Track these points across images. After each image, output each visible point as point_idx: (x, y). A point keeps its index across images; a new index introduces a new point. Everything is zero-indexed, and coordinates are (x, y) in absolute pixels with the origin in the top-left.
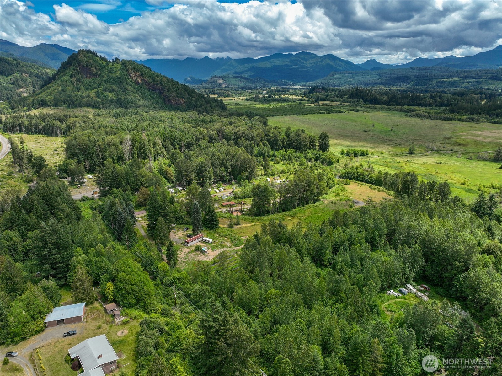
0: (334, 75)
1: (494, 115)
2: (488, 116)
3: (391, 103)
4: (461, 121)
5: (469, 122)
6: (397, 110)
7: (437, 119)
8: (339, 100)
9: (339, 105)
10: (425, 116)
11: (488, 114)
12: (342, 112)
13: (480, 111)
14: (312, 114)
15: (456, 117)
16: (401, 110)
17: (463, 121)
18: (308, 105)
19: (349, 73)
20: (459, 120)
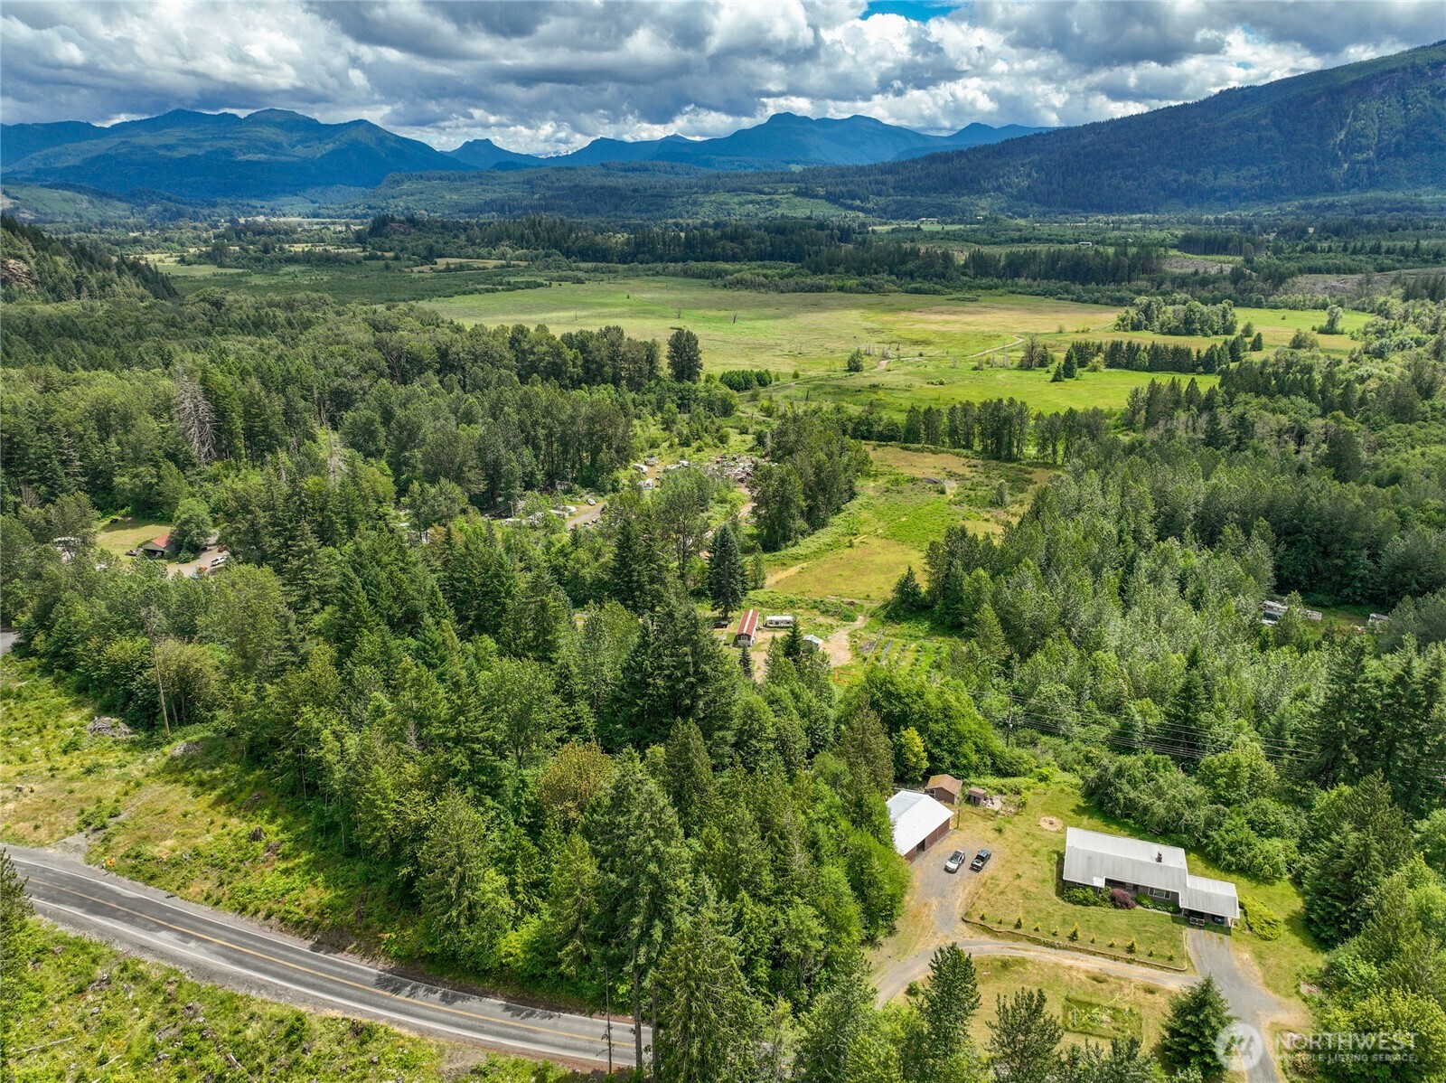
0: (398, 183)
1: (905, 274)
2: (894, 277)
3: (640, 257)
4: (846, 292)
5: (864, 292)
6: (675, 274)
7: (794, 291)
8: (490, 254)
9: (503, 266)
10: (763, 286)
11: (891, 273)
12: (541, 285)
13: (874, 265)
14: (464, 293)
15: (832, 283)
16: (686, 274)
17: (851, 290)
18: (416, 269)
19: (441, 179)
20: (841, 289)
